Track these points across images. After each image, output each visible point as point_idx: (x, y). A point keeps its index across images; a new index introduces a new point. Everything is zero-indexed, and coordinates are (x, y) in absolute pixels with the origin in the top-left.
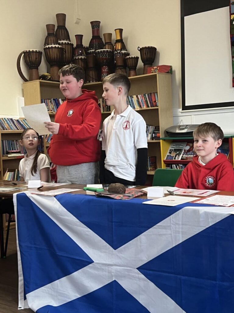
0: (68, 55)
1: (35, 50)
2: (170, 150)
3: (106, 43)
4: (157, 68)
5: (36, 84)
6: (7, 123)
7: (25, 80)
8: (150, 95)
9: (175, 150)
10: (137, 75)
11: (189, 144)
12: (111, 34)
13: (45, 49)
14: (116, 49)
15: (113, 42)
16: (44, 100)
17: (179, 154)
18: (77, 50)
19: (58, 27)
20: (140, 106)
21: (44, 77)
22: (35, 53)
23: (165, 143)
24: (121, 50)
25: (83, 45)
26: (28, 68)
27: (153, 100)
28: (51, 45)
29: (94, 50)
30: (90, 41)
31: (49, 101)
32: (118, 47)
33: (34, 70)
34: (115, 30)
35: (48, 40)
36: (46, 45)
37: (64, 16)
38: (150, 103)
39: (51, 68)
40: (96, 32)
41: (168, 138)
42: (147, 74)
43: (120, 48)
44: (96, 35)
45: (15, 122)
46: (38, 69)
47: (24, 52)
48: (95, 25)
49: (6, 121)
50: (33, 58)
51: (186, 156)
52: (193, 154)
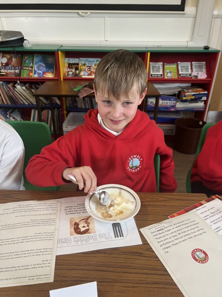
11: (6, 55)
51: (6, 71)
52: (13, 68)
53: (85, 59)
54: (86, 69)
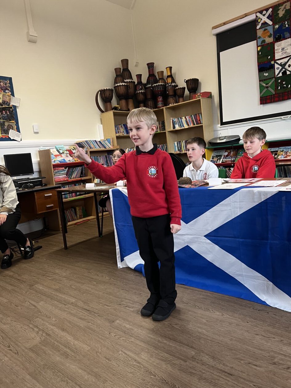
0: (131, 90)
1: (108, 88)
2: (213, 156)
3: (160, 79)
4: (200, 94)
5: (111, 114)
6: (93, 144)
7: (102, 112)
8: (195, 116)
9: (217, 156)
10: (184, 101)
11: (227, 151)
12: (163, 72)
13: (114, 87)
14: (167, 83)
15: (165, 78)
16: (117, 126)
17: (220, 159)
18: (138, 86)
19: (123, 69)
20: (188, 125)
21: (115, 108)
22: (108, 91)
23: (209, 152)
24: (171, 83)
25: (142, 82)
26: (104, 102)
27: (198, 119)
28: (119, 83)
29: (151, 85)
30: (147, 78)
31: (120, 126)
32: (169, 81)
33: (108, 104)
34: (166, 68)
35: (117, 81)
36: (115, 84)
37: (127, 61)
38: (196, 121)
39: (120, 102)
40: (151, 71)
41: (211, 147)
42: (192, 99)
43: (170, 82)
44: (151, 73)
45: (98, 143)
46: (111, 102)
47: (100, 91)
48: (151, 66)
49: (92, 142)
50: (107, 94)
51: (226, 160)
52: (231, 158)
53: (284, 147)
54: (283, 154)
